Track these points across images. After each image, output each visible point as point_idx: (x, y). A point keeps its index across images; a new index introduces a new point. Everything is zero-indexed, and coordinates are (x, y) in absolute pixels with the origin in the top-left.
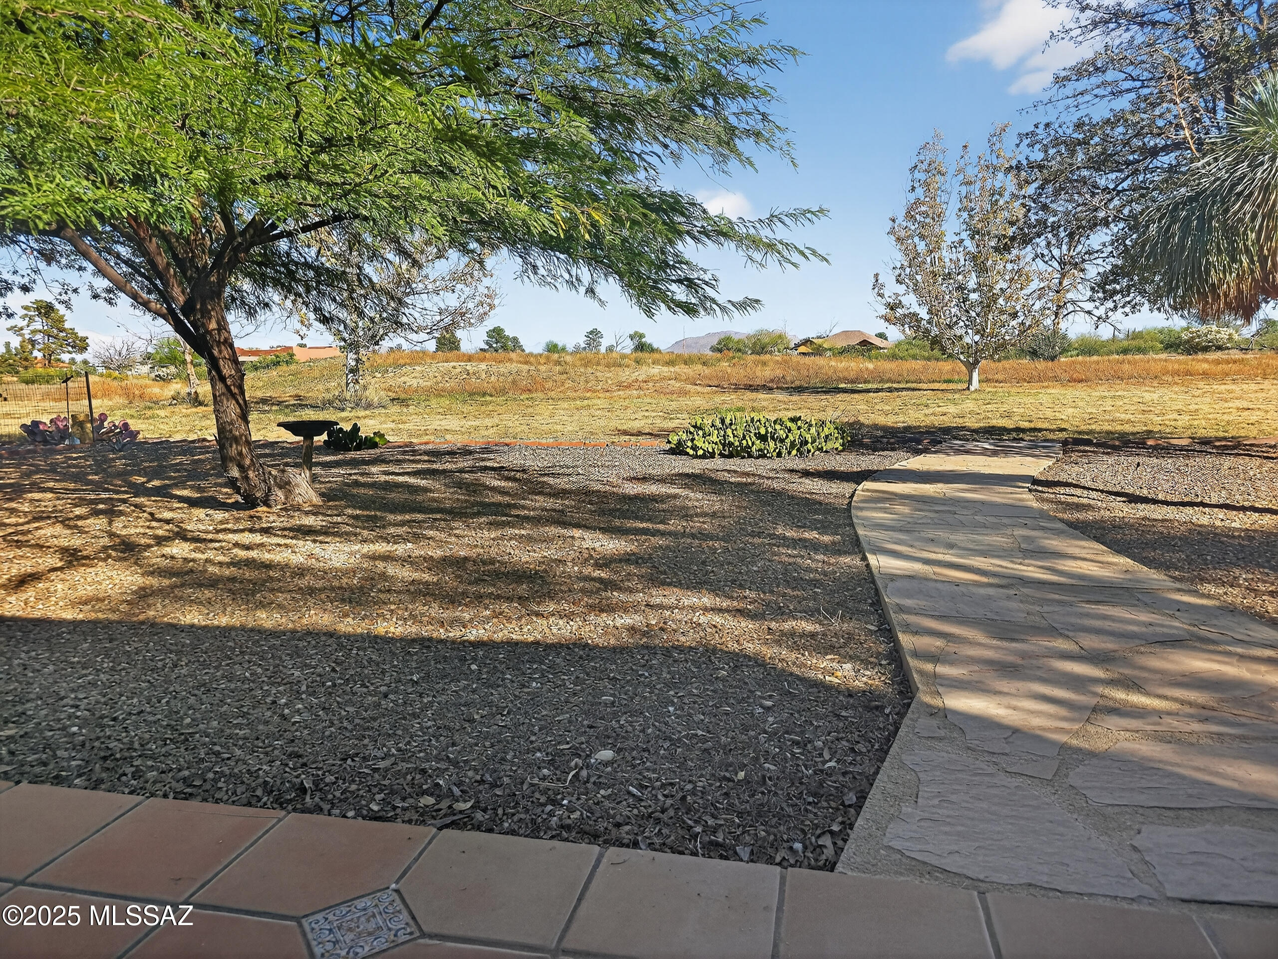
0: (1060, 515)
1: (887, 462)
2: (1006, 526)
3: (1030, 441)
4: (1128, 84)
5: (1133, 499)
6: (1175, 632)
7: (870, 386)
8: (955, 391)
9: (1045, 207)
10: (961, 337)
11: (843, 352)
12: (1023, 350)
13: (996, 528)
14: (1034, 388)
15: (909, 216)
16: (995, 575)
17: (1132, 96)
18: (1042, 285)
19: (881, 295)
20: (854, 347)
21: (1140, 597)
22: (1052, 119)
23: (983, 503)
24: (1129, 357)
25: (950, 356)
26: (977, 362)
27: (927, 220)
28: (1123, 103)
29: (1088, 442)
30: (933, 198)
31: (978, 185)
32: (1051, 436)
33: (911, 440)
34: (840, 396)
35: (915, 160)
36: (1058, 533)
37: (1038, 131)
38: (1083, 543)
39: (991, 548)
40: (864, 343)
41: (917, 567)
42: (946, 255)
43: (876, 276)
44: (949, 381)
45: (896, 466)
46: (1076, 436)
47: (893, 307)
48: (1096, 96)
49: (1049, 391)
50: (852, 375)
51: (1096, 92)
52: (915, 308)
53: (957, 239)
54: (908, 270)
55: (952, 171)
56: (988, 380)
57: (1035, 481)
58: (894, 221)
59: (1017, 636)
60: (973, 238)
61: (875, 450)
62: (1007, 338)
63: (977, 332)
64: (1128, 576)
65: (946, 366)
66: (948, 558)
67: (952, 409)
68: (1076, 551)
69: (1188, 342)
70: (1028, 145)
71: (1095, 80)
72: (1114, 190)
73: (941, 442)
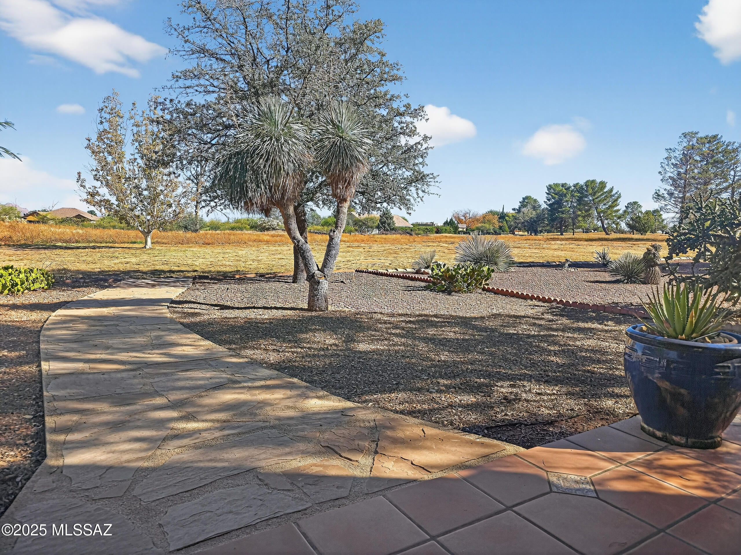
0: (182, 320)
1: (79, 296)
2: (147, 330)
3: (176, 278)
4: (211, 89)
5: (223, 307)
6: (222, 380)
7: (79, 245)
8: (137, 249)
9: (174, 146)
10: (139, 216)
11: (64, 221)
12: (180, 226)
13: (140, 332)
14: (184, 247)
15: (100, 138)
16: (130, 363)
17: (216, 95)
18: (184, 190)
19: (84, 187)
20: (71, 219)
21: (211, 363)
22: (174, 97)
23: (137, 317)
24: (235, 232)
25: (133, 227)
26: (149, 232)
27: (112, 144)
28: (212, 98)
29: (206, 278)
30: (115, 130)
31: (144, 128)
32: (189, 275)
33: (101, 280)
34: (58, 251)
35: (102, 105)
36: (177, 331)
37: (166, 103)
38: (189, 336)
39: (133, 346)
40: (79, 216)
41: (80, 366)
42: (127, 167)
43: (79, 173)
44: (135, 243)
45: (86, 298)
46: (202, 274)
47: (92, 195)
48: (197, 91)
49: (192, 249)
50: (67, 237)
51: (196, 88)
52: (108, 197)
53: (132, 157)
54: (101, 173)
55: (127, 116)
56: (158, 242)
57: (173, 302)
58: (89, 140)
59: (132, 402)
60: (142, 158)
61: (74, 287)
62: (167, 218)
63: (149, 214)
64: (208, 352)
65: (132, 233)
66: (103, 356)
67: (134, 260)
68: (184, 341)
69: (260, 225)
70: (161, 110)
71: (195, 82)
72: (210, 143)
73: (120, 281)
